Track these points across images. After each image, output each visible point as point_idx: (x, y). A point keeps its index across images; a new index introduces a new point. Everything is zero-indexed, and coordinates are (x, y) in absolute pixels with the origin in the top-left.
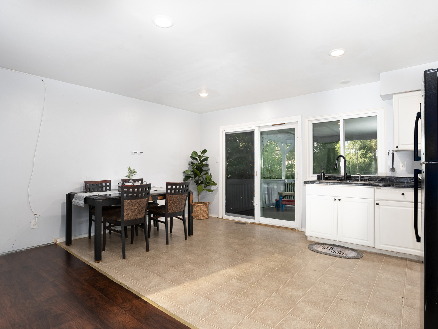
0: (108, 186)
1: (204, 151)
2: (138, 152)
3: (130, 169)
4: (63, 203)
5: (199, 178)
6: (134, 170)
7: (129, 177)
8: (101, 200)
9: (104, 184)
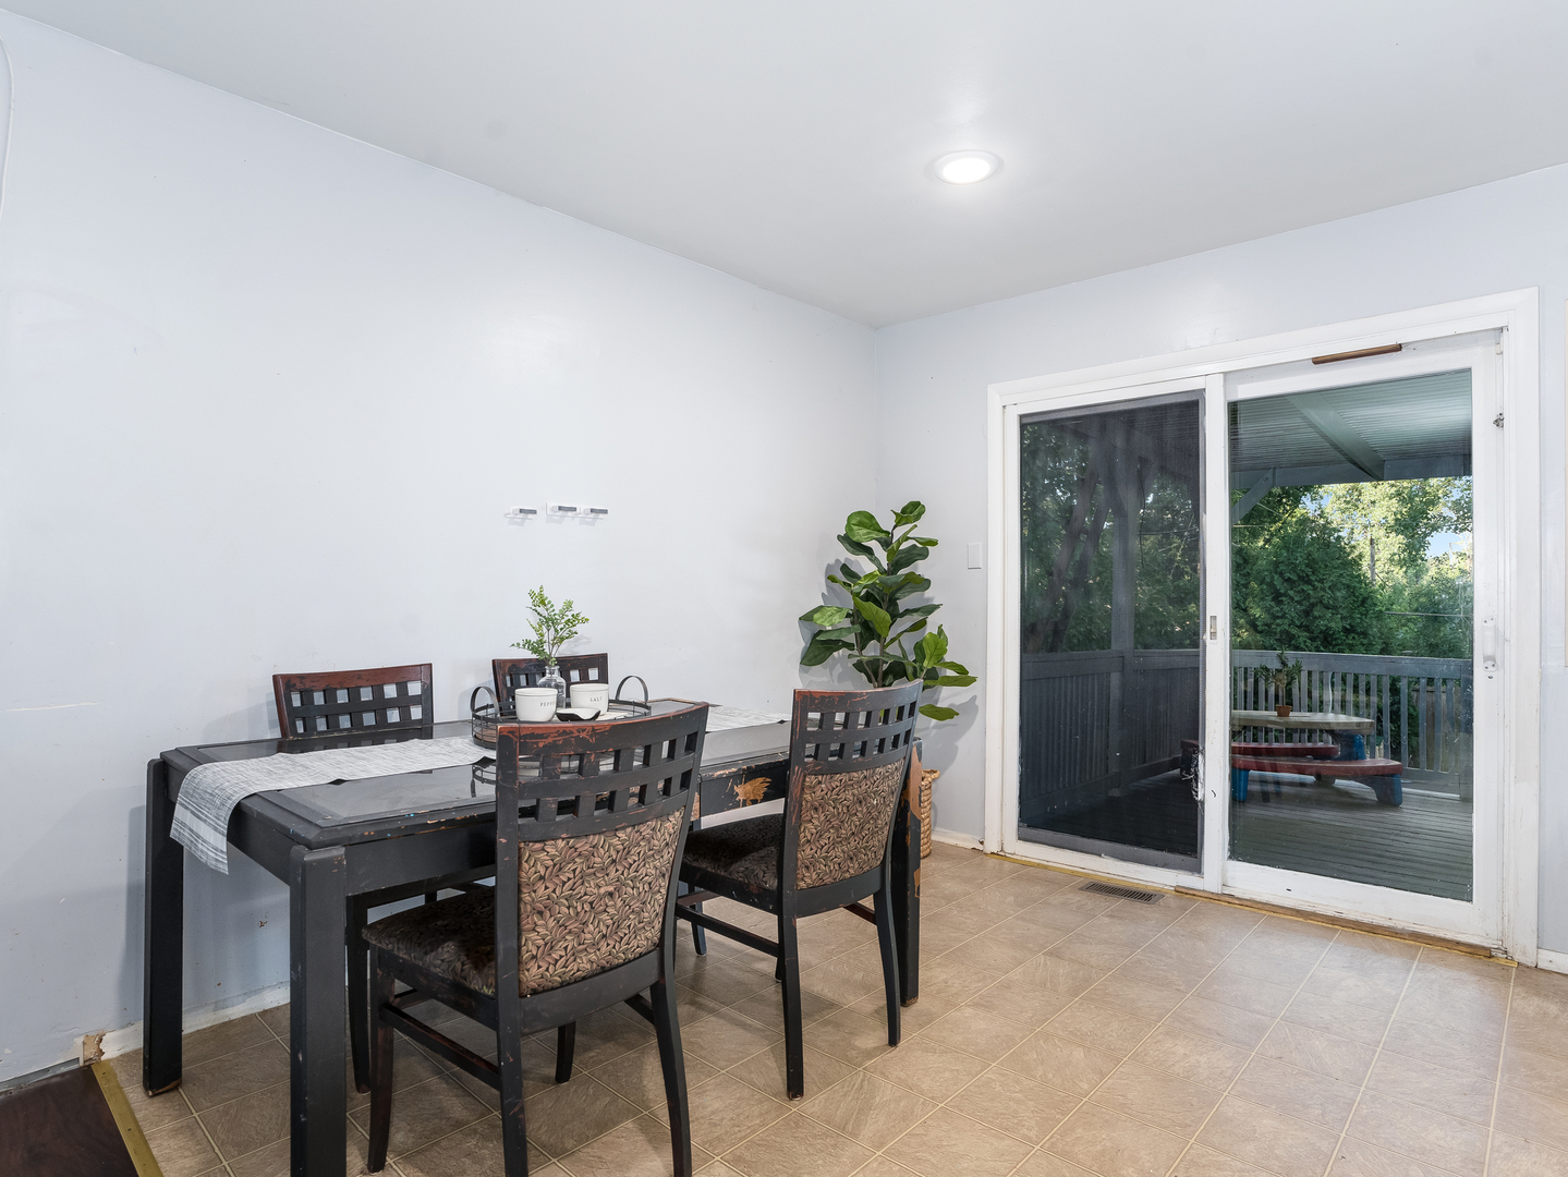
0: (416, 700)
1: (912, 512)
2: (583, 507)
3: (543, 602)
4: (134, 812)
5: (884, 647)
6: (569, 605)
7: (536, 647)
8: (339, 852)
9: (390, 691)
